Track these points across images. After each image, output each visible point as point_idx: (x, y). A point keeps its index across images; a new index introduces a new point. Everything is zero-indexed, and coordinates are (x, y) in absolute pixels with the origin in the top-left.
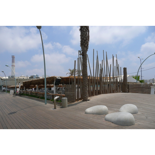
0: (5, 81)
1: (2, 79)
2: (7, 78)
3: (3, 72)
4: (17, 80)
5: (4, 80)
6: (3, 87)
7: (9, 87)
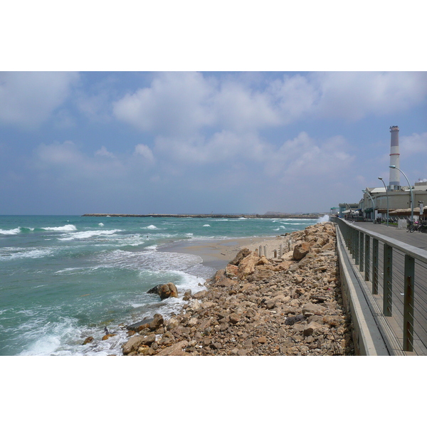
0: (381, 198)
1: (371, 194)
2: (383, 190)
3: (381, 179)
4: (409, 194)
5: (378, 195)
6: (379, 213)
7: (393, 212)
